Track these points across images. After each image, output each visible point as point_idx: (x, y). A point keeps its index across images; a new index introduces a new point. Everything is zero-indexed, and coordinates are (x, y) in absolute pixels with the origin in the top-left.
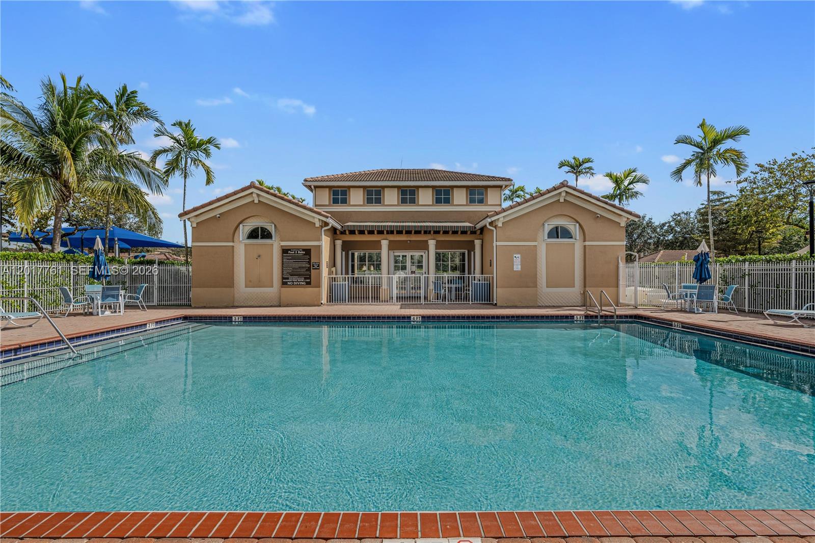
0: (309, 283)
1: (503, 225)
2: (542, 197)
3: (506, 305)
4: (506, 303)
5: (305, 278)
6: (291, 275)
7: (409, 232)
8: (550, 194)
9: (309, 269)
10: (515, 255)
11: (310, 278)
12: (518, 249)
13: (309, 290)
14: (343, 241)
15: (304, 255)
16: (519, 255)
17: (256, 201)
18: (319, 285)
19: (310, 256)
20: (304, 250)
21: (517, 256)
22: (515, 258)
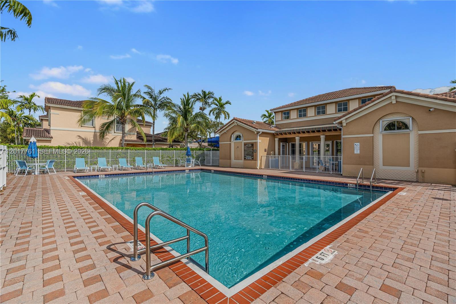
0: (253, 159)
1: (346, 125)
2: (372, 103)
3: (348, 176)
4: (349, 175)
5: (252, 157)
6: (247, 155)
7: (314, 132)
8: (379, 100)
9: (253, 153)
10: (355, 144)
11: (253, 156)
12: (357, 140)
13: (253, 162)
14: (279, 138)
15: (251, 146)
16: (359, 144)
17: (236, 125)
18: (256, 160)
19: (253, 147)
20: (251, 144)
21: (357, 144)
22: (355, 146)
